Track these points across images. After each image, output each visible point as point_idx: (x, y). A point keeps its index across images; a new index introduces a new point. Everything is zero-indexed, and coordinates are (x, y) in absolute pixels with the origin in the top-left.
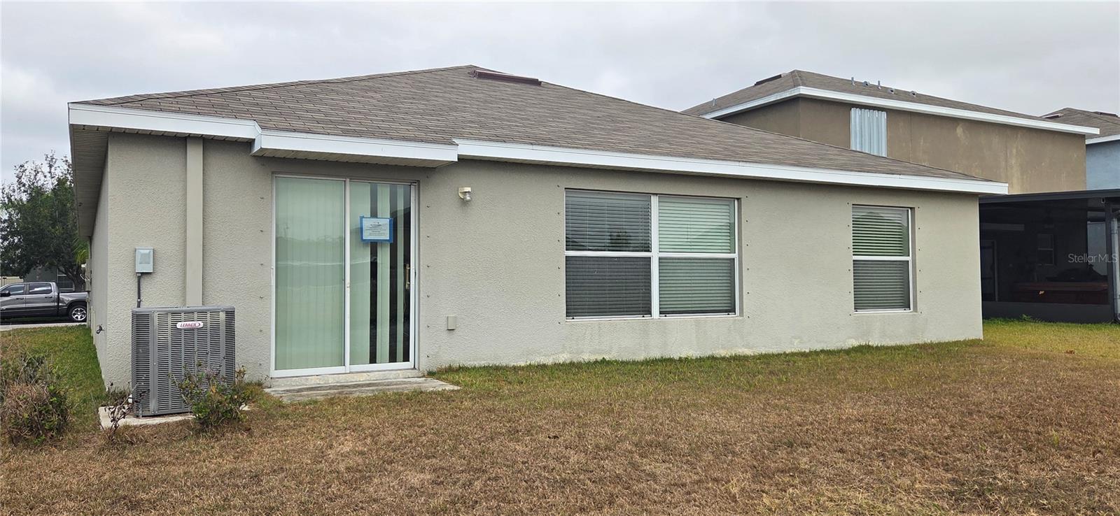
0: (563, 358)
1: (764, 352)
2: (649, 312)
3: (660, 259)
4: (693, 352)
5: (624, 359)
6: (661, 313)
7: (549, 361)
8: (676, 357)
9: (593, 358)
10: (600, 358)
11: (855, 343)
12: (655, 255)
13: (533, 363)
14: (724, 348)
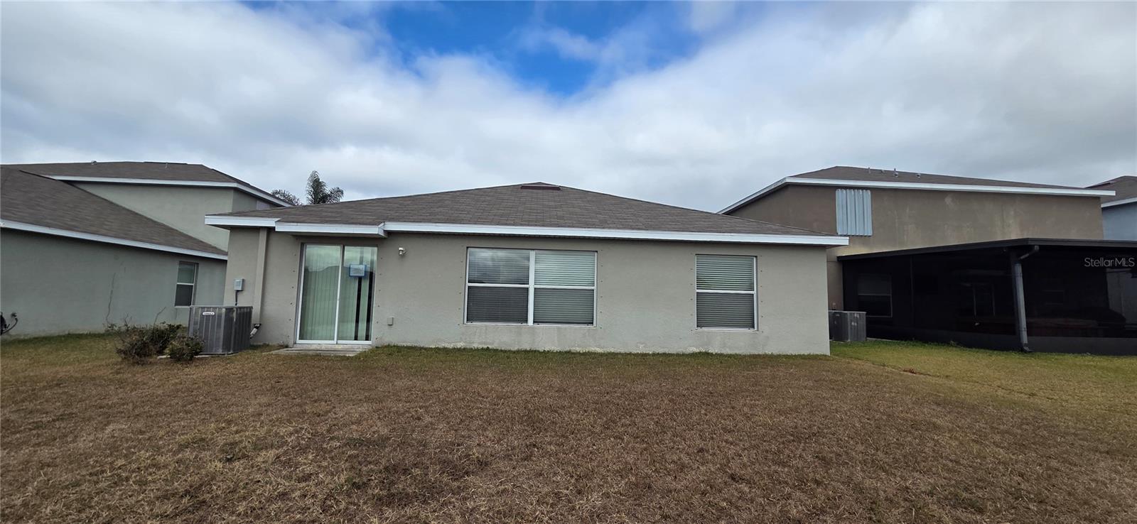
0: (460, 345)
1: (612, 351)
2: (526, 321)
3: (535, 289)
4: (555, 348)
5: (503, 349)
6: (534, 322)
7: (450, 346)
8: (541, 350)
9: (480, 346)
10: (485, 347)
11: (696, 350)
12: (531, 286)
13: (439, 346)
14: (579, 346)
